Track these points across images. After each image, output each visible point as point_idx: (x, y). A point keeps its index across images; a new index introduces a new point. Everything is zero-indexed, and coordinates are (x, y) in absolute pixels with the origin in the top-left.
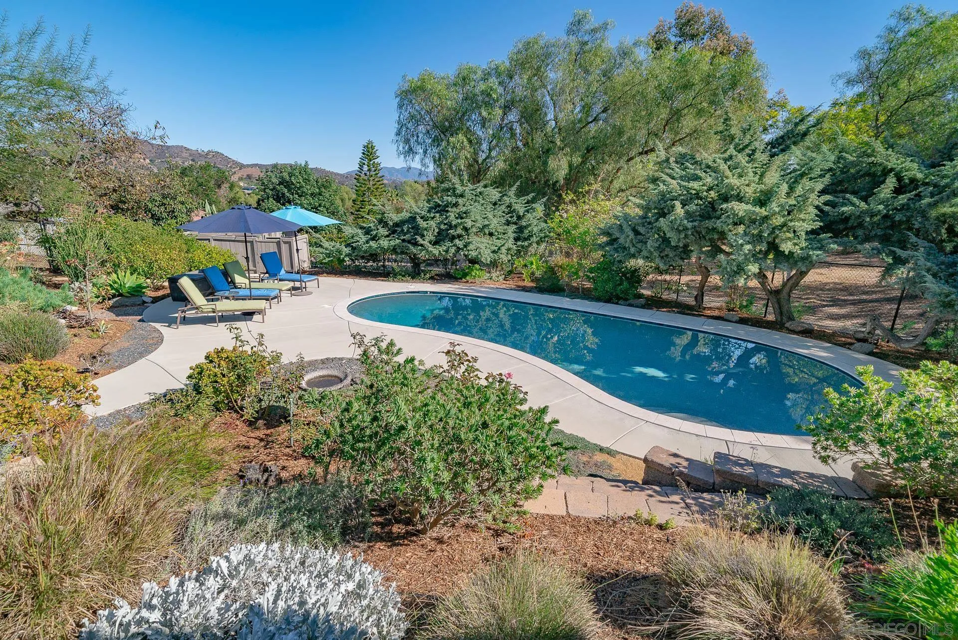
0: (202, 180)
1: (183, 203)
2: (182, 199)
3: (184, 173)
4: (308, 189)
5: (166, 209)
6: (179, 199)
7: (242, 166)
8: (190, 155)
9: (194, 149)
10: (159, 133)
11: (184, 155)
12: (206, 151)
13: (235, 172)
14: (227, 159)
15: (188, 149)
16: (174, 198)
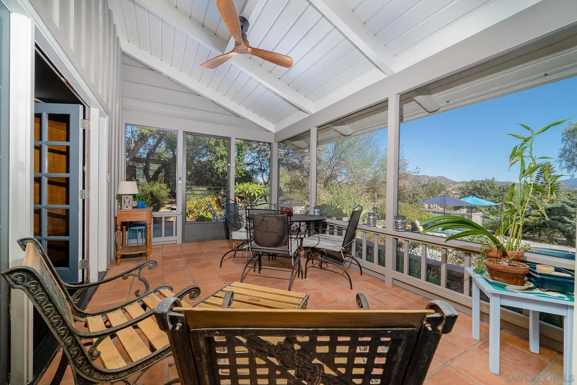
0: (432, 189)
1: (421, 197)
2: (421, 196)
3: (424, 186)
4: (492, 193)
5: (414, 199)
6: (420, 196)
7: (455, 183)
8: (428, 179)
9: (431, 176)
10: (417, 170)
11: (425, 179)
12: (436, 176)
13: (451, 186)
14: (447, 180)
15: (428, 177)
16: (418, 195)
